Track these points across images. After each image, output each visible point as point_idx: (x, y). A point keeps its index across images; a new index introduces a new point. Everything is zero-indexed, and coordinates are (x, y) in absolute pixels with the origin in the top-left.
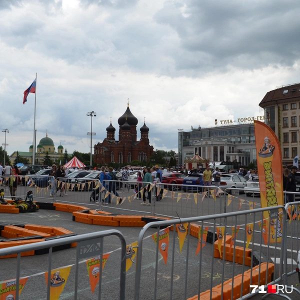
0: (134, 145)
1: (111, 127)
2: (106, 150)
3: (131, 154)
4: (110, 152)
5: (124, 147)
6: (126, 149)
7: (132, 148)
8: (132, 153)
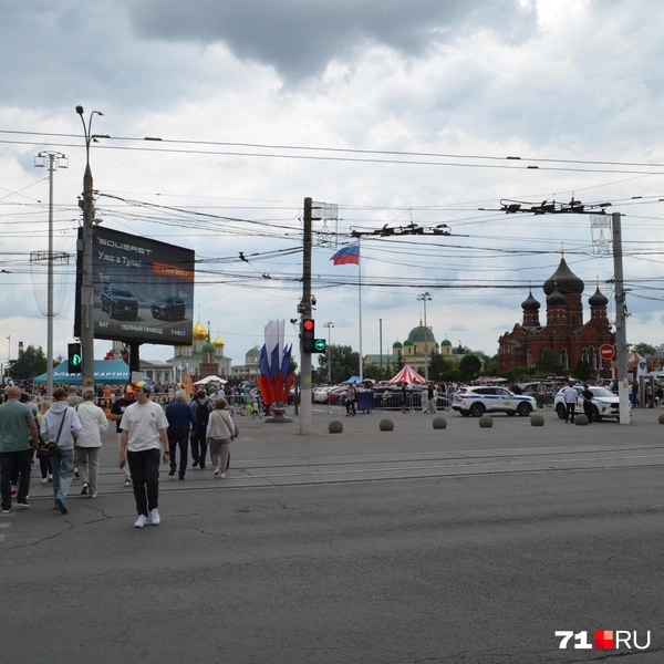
0: (572, 334)
1: (530, 301)
2: (518, 345)
3: (568, 353)
4: (524, 349)
5: (551, 339)
6: (555, 342)
7: (568, 339)
8: (569, 348)
